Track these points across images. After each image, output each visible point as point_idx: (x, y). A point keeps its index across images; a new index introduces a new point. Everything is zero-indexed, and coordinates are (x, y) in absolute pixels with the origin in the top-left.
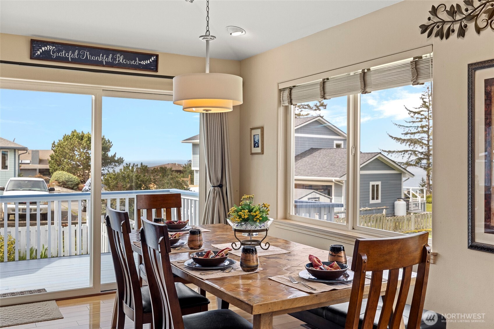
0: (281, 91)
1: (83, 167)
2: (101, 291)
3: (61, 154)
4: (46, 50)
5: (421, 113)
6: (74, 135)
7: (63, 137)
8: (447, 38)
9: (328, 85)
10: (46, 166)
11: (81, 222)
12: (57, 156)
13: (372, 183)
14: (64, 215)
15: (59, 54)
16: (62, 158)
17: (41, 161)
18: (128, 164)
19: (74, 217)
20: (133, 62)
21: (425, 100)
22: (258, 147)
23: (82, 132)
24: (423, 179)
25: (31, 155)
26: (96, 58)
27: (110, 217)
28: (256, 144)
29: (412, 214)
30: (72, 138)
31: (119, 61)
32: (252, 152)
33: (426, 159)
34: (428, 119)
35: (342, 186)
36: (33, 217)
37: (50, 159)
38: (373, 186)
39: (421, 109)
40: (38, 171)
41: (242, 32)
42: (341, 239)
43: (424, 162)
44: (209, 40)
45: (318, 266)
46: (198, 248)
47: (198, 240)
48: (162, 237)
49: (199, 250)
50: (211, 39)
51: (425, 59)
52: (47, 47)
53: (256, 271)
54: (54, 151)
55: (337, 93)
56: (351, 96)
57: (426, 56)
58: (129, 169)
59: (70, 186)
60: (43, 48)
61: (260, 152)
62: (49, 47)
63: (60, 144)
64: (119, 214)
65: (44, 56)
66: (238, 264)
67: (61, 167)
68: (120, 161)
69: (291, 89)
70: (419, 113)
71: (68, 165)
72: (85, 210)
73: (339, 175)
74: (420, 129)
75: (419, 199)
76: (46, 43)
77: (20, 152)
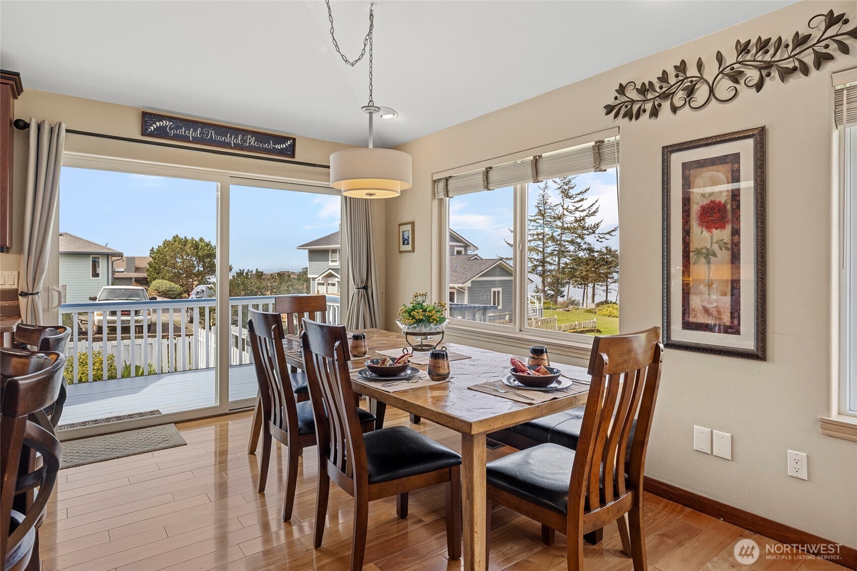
0: (435, 183)
1: (186, 275)
2: (229, 410)
3: (161, 262)
4: (161, 125)
5: (537, 221)
6: (175, 241)
7: (163, 242)
8: (637, 118)
9: (491, 174)
10: (145, 275)
11: (185, 334)
12: (156, 263)
13: (493, 290)
14: (165, 327)
15: (178, 132)
16: (162, 265)
17: (137, 269)
18: (242, 270)
19: (177, 329)
20: (266, 146)
21: (540, 208)
22: (408, 244)
23: (185, 237)
24: (536, 286)
25: (125, 262)
26: (223, 138)
27: (253, 321)
28: (406, 241)
29: (533, 320)
30: (174, 244)
31: (250, 143)
32: (401, 250)
33: (541, 266)
34: (543, 227)
35: (464, 293)
36: (139, 329)
37: (148, 267)
38: (494, 292)
39: (537, 217)
40: (134, 280)
41: (394, 115)
42: (510, 342)
43: (540, 268)
44: (372, 113)
45: (524, 371)
46: (363, 355)
47: (362, 347)
48: (338, 341)
49: (364, 358)
50: (375, 110)
51: (607, 143)
52: (162, 122)
53: (447, 380)
54: (153, 258)
55: (503, 183)
56: (518, 186)
57: (609, 141)
58: (243, 276)
59: (172, 296)
60: (158, 124)
61: (411, 249)
62: (164, 123)
63: (159, 251)
64: (266, 317)
65: (159, 132)
66: (424, 373)
67: (161, 276)
69: (447, 179)
70: (534, 221)
71: (169, 273)
73: (461, 281)
74: (535, 237)
75: (537, 305)
76: (161, 117)
77: (114, 258)
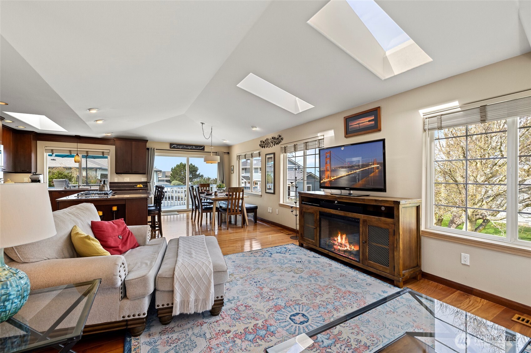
0: (237, 157)
6: (181, 165)
7: (176, 165)
8: (263, 148)
10: (169, 179)
12: (174, 174)
15: (178, 147)
16: (176, 175)
17: (166, 176)
18: (206, 178)
19: (182, 198)
20: (197, 148)
25: (162, 174)
26: (187, 148)
28: (232, 170)
31: (194, 148)
32: (231, 172)
37: (170, 175)
40: (165, 181)
54: (172, 172)
60: (173, 146)
61: (233, 173)
63: (175, 169)
65: (173, 148)
67: (175, 179)
68: (202, 176)
69: (239, 156)
71: (179, 178)
72: (186, 196)
76: (174, 144)
77: (158, 172)
